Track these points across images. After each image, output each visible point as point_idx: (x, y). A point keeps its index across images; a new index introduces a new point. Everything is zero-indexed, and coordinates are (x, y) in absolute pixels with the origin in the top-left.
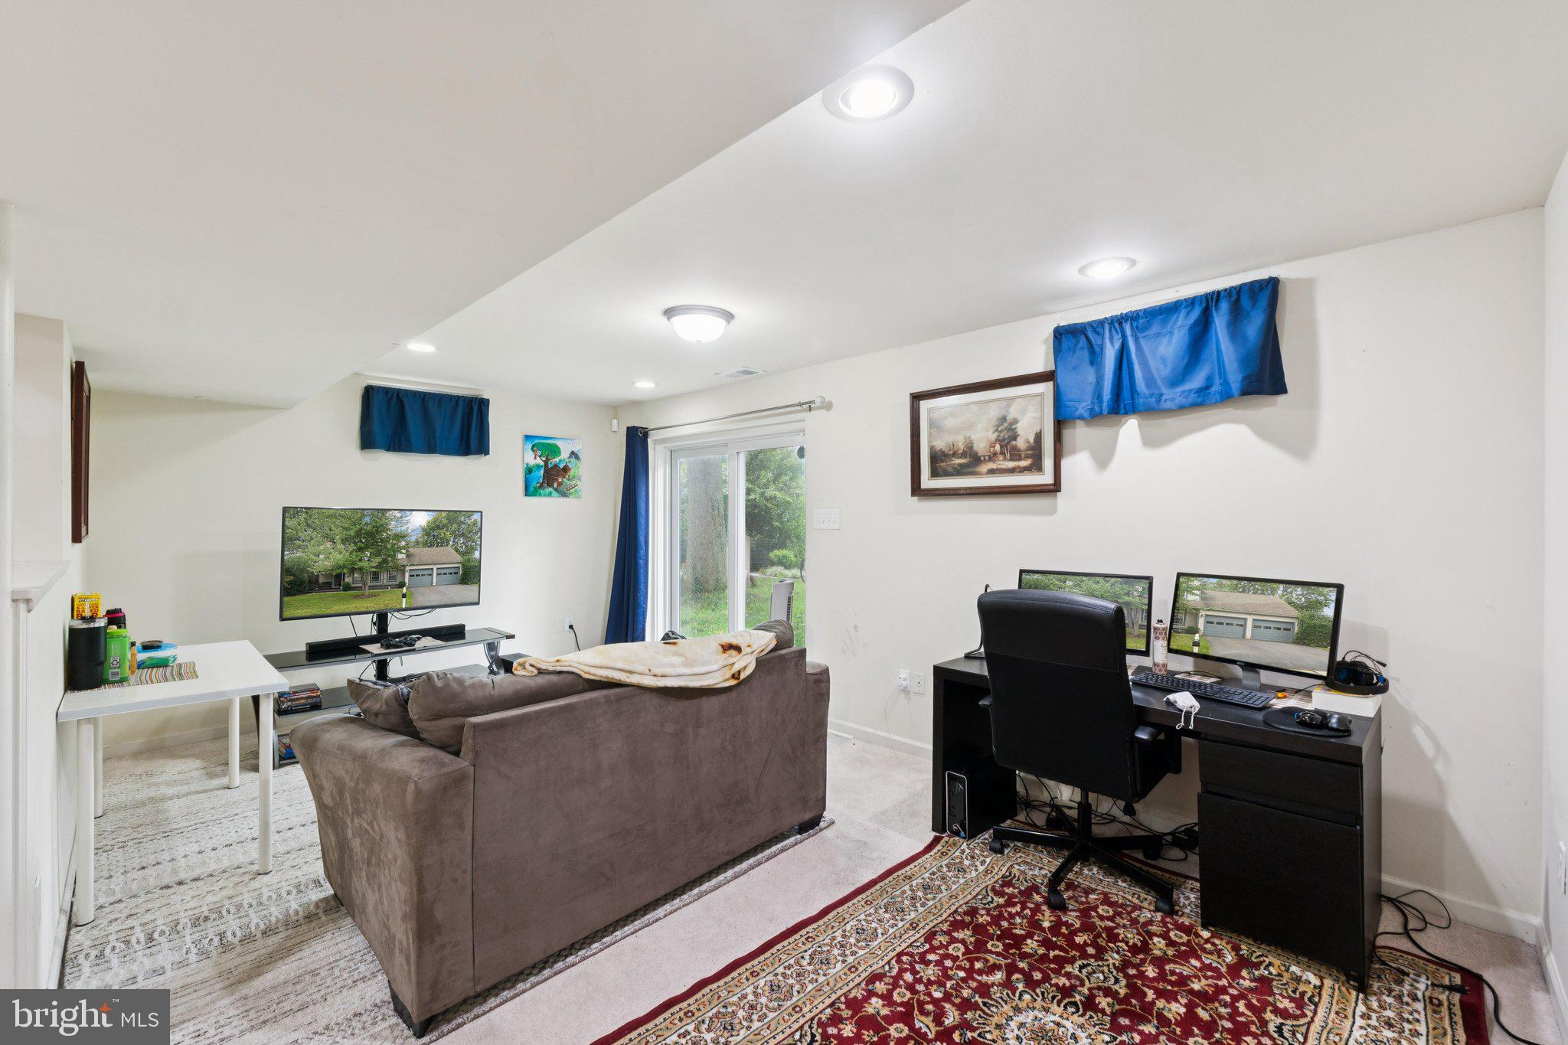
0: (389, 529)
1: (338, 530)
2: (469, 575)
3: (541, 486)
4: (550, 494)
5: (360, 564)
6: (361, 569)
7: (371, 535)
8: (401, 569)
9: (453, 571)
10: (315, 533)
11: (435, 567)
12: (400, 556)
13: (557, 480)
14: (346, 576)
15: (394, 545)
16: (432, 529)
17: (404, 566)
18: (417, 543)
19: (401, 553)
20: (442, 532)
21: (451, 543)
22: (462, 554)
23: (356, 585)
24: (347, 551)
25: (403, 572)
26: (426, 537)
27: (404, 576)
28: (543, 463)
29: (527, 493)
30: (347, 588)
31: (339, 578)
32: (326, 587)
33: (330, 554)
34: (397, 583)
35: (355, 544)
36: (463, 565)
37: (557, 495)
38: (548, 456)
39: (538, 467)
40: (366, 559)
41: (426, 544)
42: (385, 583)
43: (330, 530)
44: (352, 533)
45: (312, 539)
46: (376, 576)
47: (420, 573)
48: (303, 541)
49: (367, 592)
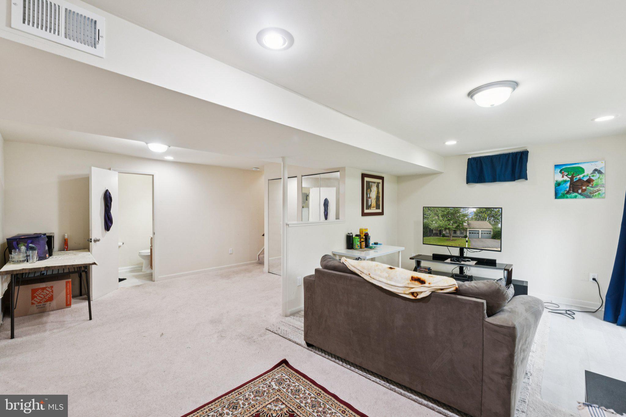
0: (460, 212)
1: (440, 212)
2: (497, 235)
3: (568, 192)
4: (576, 197)
5: (449, 226)
6: (449, 228)
7: (453, 214)
8: (465, 230)
9: (488, 232)
10: (431, 213)
11: (480, 230)
12: (465, 224)
13: (582, 188)
14: (443, 231)
15: (462, 219)
16: (479, 213)
17: (467, 229)
18: (472, 219)
19: (466, 223)
20: (483, 214)
21: (487, 220)
22: (492, 225)
23: (447, 235)
24: (444, 220)
25: (466, 231)
26: (476, 216)
27: (467, 233)
28: (569, 179)
29: (557, 196)
30: (444, 236)
31: (441, 231)
32: (436, 235)
33: (437, 221)
34: (464, 236)
35: (447, 217)
36: (493, 230)
37: (582, 197)
38: (573, 174)
39: (565, 182)
40: (451, 224)
41: (476, 219)
42: (459, 235)
43: (437, 211)
44: (445, 213)
45: (430, 215)
46: (455, 232)
47: (474, 232)
48: (427, 215)
49: (452, 238)
